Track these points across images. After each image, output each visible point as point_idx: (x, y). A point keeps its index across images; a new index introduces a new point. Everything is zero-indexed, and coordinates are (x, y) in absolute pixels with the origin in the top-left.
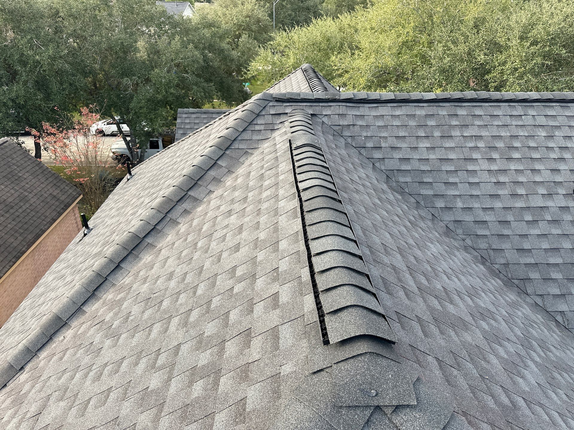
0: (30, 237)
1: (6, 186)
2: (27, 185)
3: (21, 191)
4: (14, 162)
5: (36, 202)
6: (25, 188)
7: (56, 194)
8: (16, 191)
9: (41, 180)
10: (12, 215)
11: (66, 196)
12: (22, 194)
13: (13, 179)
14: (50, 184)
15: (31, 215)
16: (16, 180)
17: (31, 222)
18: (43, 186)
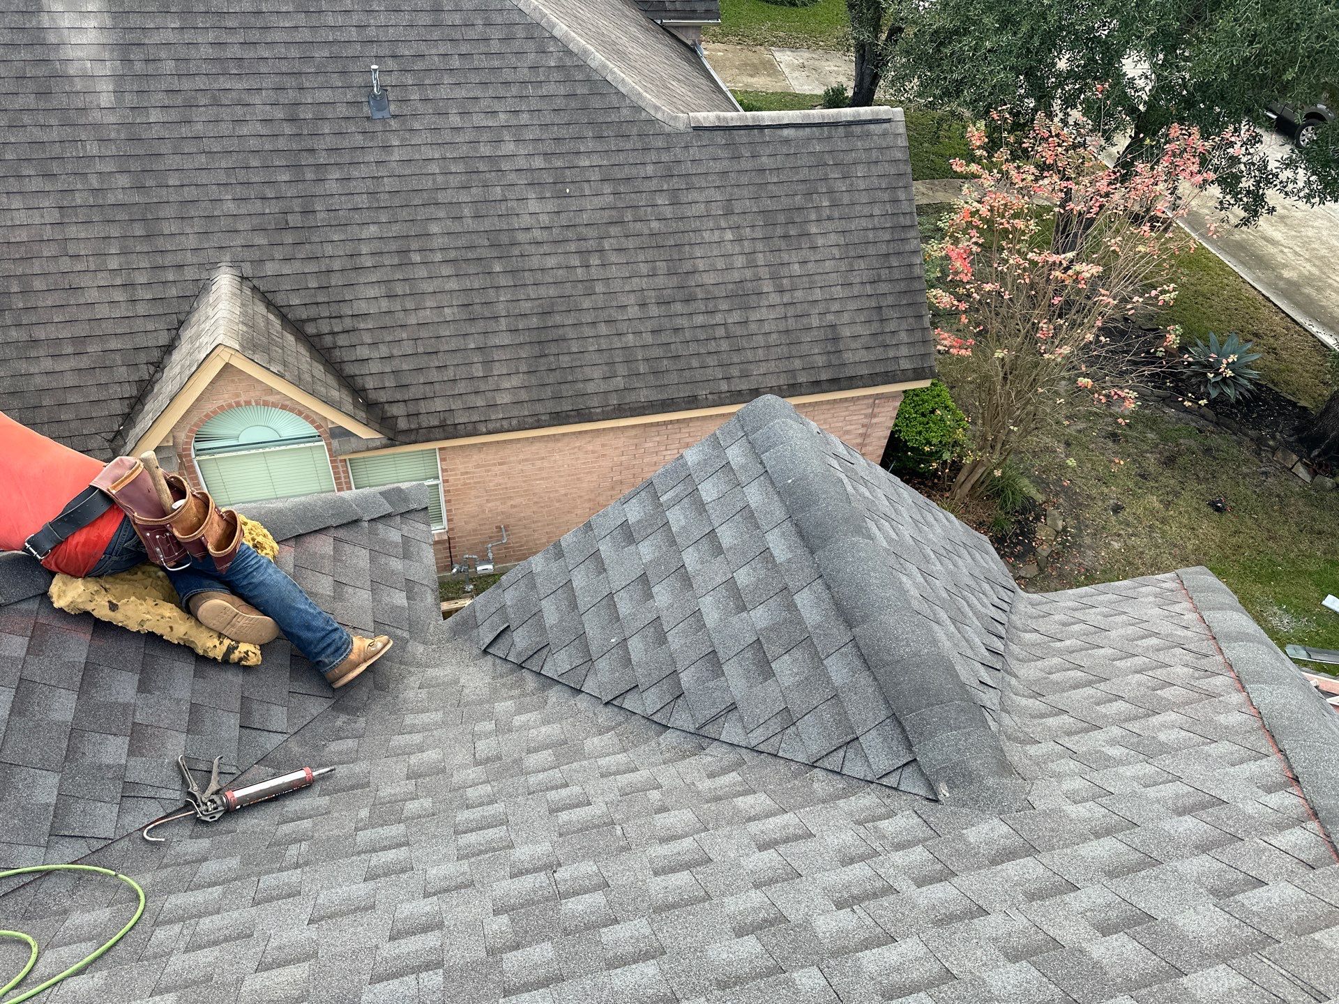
0: (644, 396)
1: (740, 240)
2: (796, 266)
3: (764, 272)
4: (841, 186)
5: (766, 322)
6: (784, 271)
7: (849, 334)
8: (751, 265)
9: (855, 273)
10: (666, 319)
11: (873, 358)
12: (754, 283)
13: (779, 231)
14: (864, 300)
15: (712, 346)
16: (786, 237)
17: (695, 363)
18: (838, 292)
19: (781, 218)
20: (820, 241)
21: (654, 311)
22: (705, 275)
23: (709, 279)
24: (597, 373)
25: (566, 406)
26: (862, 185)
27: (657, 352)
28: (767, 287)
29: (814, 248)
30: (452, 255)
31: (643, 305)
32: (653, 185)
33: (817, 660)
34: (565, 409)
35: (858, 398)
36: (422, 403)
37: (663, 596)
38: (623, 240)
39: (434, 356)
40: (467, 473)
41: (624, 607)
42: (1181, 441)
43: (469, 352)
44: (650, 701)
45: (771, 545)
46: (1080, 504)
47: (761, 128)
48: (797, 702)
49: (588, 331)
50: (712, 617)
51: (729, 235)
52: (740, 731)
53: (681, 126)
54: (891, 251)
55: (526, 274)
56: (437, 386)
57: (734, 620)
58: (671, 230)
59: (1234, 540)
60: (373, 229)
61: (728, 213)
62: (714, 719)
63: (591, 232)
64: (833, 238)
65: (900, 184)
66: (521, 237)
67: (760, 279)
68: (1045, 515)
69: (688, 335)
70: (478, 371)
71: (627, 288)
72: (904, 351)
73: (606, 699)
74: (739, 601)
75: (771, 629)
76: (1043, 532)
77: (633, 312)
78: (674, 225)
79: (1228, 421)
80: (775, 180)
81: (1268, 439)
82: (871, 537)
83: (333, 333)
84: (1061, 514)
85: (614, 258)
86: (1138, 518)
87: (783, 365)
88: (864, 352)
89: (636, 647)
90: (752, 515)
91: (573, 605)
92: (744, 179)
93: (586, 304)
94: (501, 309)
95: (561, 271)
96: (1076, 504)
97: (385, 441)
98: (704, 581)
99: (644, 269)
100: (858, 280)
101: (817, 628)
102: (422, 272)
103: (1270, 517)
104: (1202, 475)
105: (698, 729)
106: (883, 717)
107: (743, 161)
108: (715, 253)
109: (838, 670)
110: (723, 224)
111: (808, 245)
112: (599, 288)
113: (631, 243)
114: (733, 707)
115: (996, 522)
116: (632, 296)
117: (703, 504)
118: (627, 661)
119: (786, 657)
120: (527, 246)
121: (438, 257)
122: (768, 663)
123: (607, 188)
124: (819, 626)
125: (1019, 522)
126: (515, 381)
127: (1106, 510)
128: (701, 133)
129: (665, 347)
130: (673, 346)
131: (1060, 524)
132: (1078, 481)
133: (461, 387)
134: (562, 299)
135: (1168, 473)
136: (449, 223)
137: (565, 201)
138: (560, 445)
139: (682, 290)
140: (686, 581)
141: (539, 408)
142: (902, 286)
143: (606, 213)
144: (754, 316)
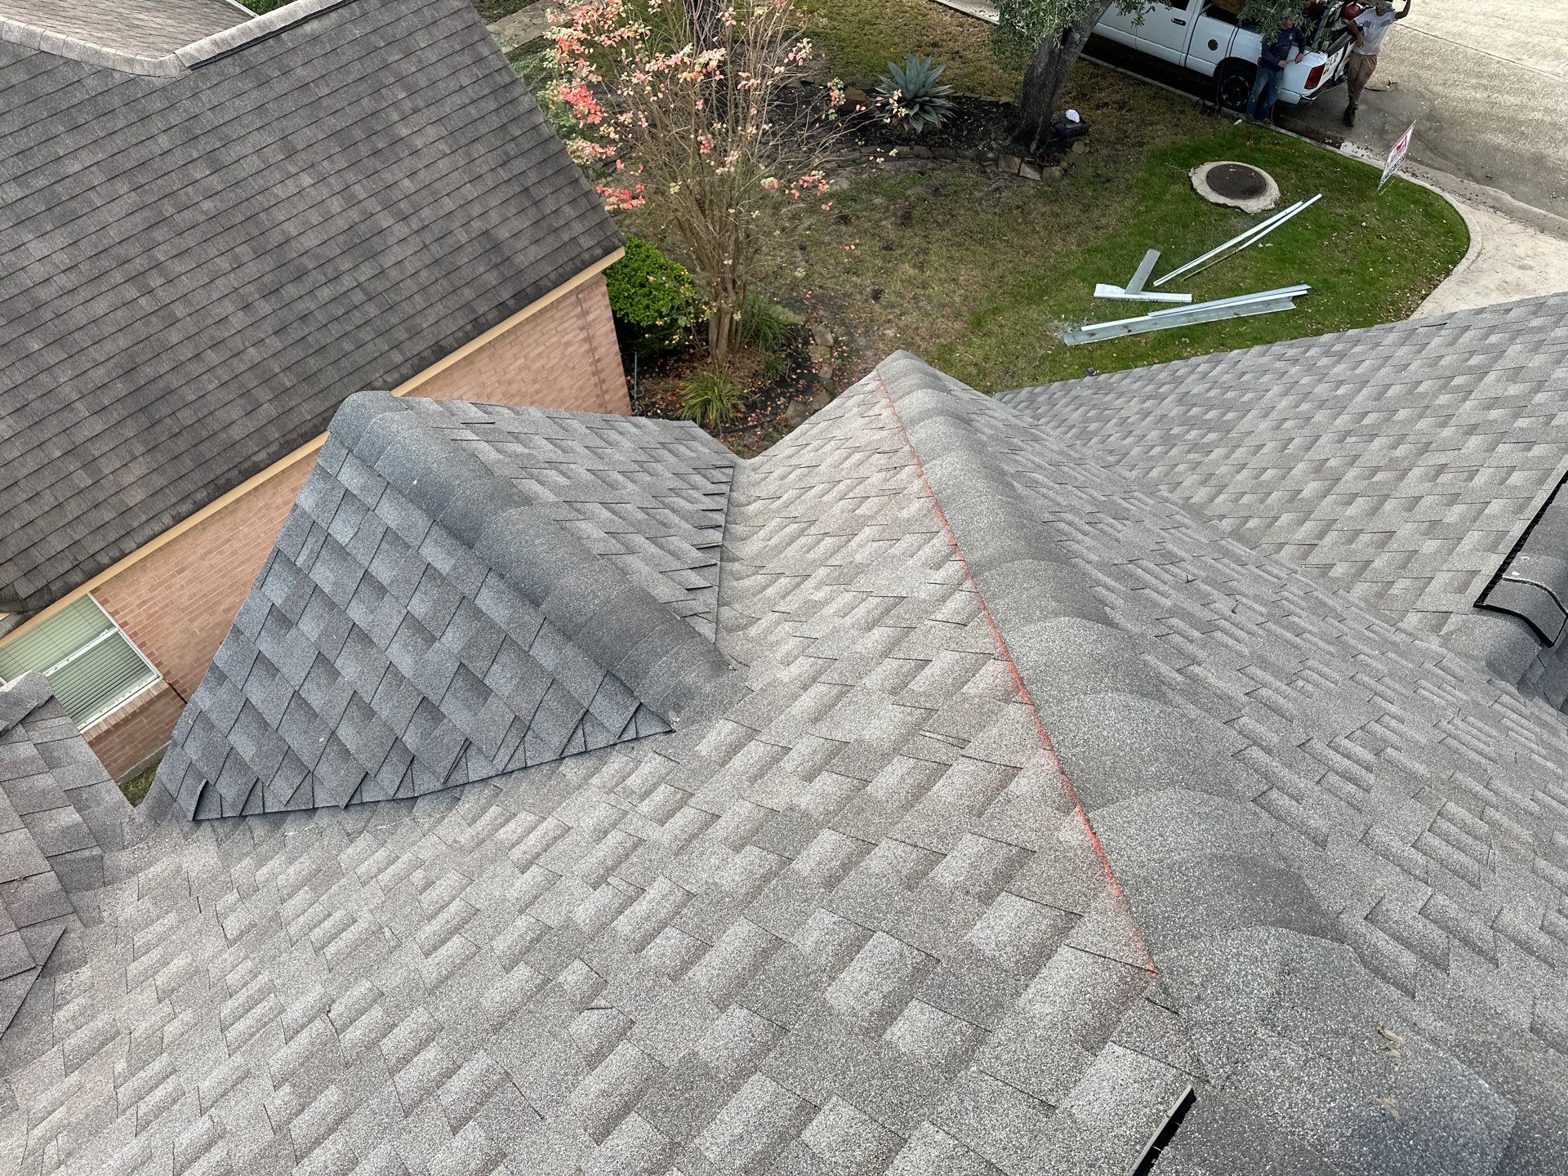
1: (324, 179)
2: (407, 182)
3: (372, 205)
4: (408, 67)
5: (406, 262)
6: (396, 194)
7: (508, 235)
8: (353, 203)
9: (478, 162)
10: (285, 311)
11: (548, 250)
12: (368, 223)
13: (364, 150)
14: (504, 188)
15: (357, 318)
16: (376, 153)
17: (348, 346)
18: (470, 192)
19: (358, 133)
20: (419, 142)
21: (264, 308)
22: (302, 239)
23: (311, 240)
24: (235, 413)
25: (219, 468)
26: (431, 56)
27: (294, 355)
28: (385, 220)
29: (415, 153)
31: (247, 307)
32: (179, 157)
33: (524, 655)
34: (219, 472)
35: (558, 301)
36: (34, 552)
37: (349, 668)
38: (177, 240)
39: (16, 489)
40: (144, 602)
41: (315, 698)
42: (909, 192)
43: (59, 463)
44: (387, 781)
45: (429, 560)
46: (840, 307)
47: (276, 34)
48: (524, 707)
49: (195, 368)
50: (406, 664)
51: (306, 180)
52: (484, 763)
53: (174, 72)
54: (505, 120)
55: (76, 335)
56: (40, 522)
57: (430, 655)
58: (231, 204)
59: (995, 273)
61: (291, 153)
62: (456, 765)
63: (132, 249)
64: (432, 132)
65: (476, 38)
66: (43, 294)
67: (372, 215)
68: (812, 336)
69: (321, 317)
70: (83, 480)
71: (215, 296)
72: (578, 228)
73: (343, 804)
74: (424, 633)
75: (470, 645)
76: (817, 355)
77: (239, 320)
78: (232, 195)
79: (943, 151)
80: (327, 91)
81: (985, 153)
82: (527, 500)
84: (826, 326)
85: (178, 267)
86: (899, 294)
87: (452, 303)
88: (534, 249)
89: (346, 733)
90: (398, 538)
91: (264, 725)
92: (289, 105)
93: (174, 337)
94: (69, 392)
95: (119, 313)
96: (836, 307)
97: (15, 619)
98: (383, 630)
99: (224, 264)
100: (485, 168)
101: (509, 624)
103: (1018, 232)
104: (940, 218)
105: (445, 783)
106: (601, 679)
107: (275, 84)
108: (301, 208)
109: (546, 655)
110: (293, 169)
111: (407, 153)
112: (180, 310)
113: (189, 240)
114: (467, 745)
115: (769, 367)
116: (227, 302)
117: (343, 548)
118: (346, 753)
119: (495, 666)
120: (57, 302)
122: (481, 682)
123: (122, 186)
124: (511, 620)
125: (790, 355)
126: (137, 470)
127: (867, 301)
128: (203, 70)
129: (301, 344)
130: (310, 339)
131: (830, 338)
132: (829, 284)
133: (73, 509)
134: (141, 346)
135: (909, 232)
137: (75, 226)
138: (239, 515)
139: (284, 268)
140: (364, 638)
141: (187, 486)
142: (538, 155)
143: (138, 218)
144: (388, 260)
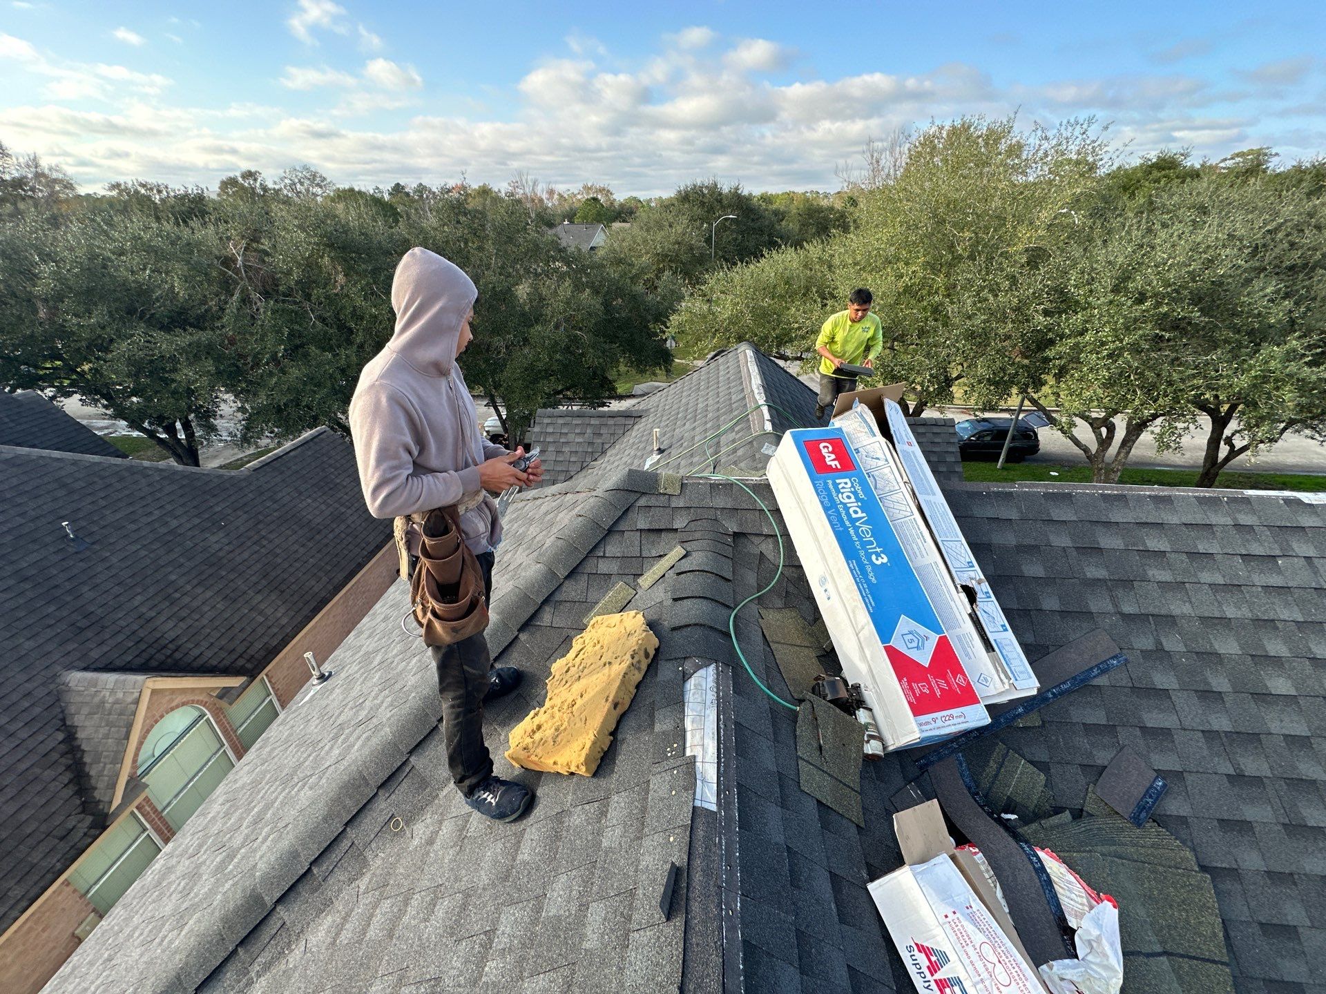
0: (341, 576)
1: (316, 500)
2: (345, 496)
3: (336, 505)
4: (332, 461)
5: (356, 521)
6: (343, 501)
8: (329, 506)
10: (318, 545)
12: (337, 511)
13: (326, 489)
15: (345, 542)
16: (331, 489)
17: (345, 552)
19: (322, 484)
20: (345, 484)
21: (310, 544)
22: (316, 520)
23: (319, 520)
24: (313, 582)
25: (315, 602)
26: (338, 457)
27: (328, 558)
28: (343, 510)
29: (345, 487)
30: (195, 582)
31: (303, 546)
32: (258, 500)
36: (249, 651)
38: (268, 527)
43: (249, 614)
44: (588, 460)
47: (281, 457)
49: (292, 570)
51: (309, 501)
53: (247, 473)
55: (239, 567)
56: (248, 639)
58: (284, 512)
60: (139, 599)
61: (300, 493)
63: (251, 533)
64: (348, 480)
66: (221, 554)
69: (333, 544)
71: (290, 544)
77: (302, 550)
78: (283, 510)
80: (306, 472)
83: (170, 656)
85: (271, 536)
92: (294, 478)
93: (279, 561)
94: (243, 588)
95: (254, 556)
102: (187, 599)
105: (601, 452)
107: (285, 473)
108: (311, 510)
110: (303, 498)
112: (278, 551)
113: (273, 527)
114: (603, 444)
116: (295, 545)
120: (228, 556)
121: (188, 587)
123: (239, 513)
126: (282, 610)
129: (329, 554)
130: (331, 552)
133: (260, 631)
134: (267, 566)
136: (178, 570)
137: (226, 528)
139: (313, 530)
143: (250, 522)
144: (349, 522)
